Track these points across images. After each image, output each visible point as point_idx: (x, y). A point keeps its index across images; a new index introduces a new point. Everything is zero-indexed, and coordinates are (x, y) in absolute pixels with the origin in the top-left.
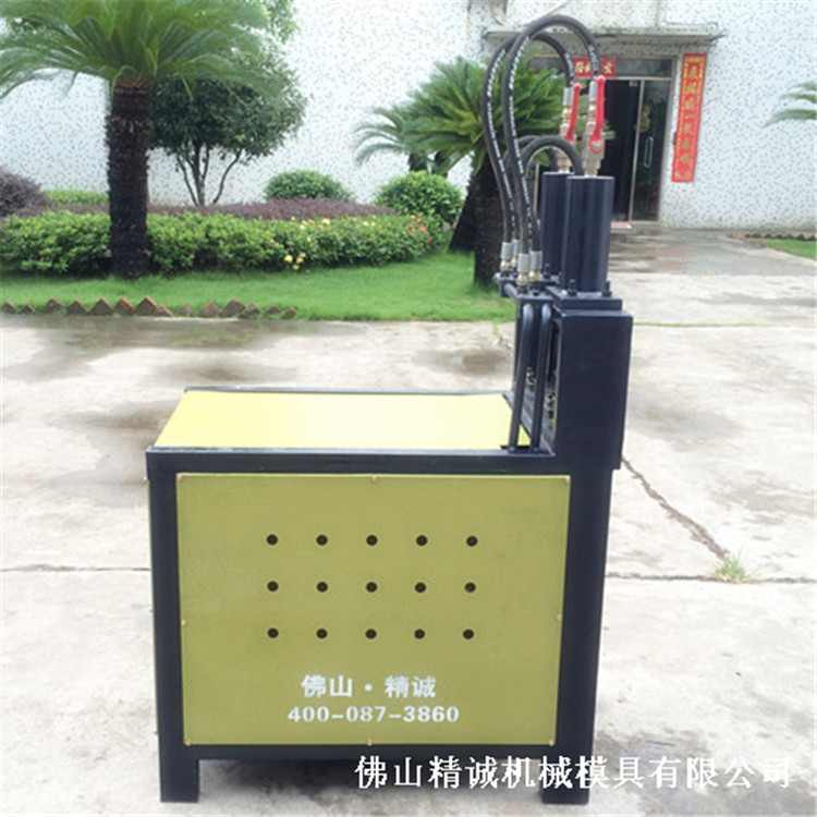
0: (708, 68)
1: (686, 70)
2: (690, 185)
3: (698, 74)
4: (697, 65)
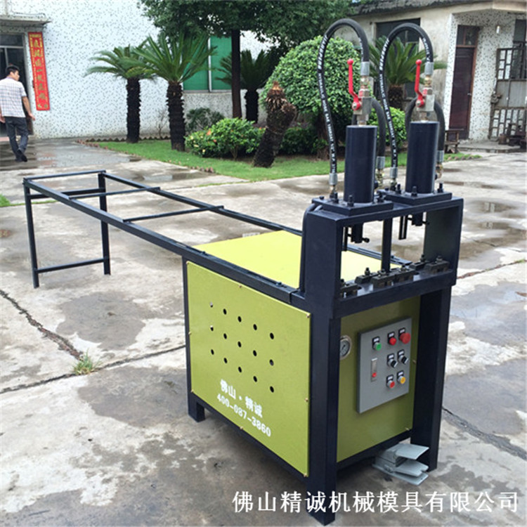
0: (45, 41)
1: (31, 42)
2: (48, 112)
3: (39, 44)
4: (38, 39)
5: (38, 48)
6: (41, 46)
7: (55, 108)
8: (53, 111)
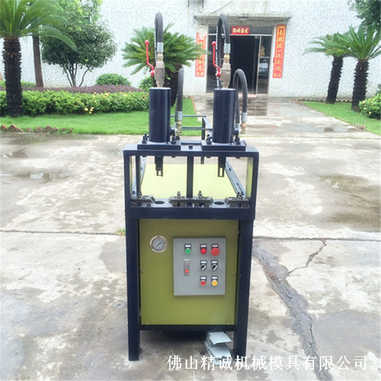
0: (287, 31)
1: (278, 32)
2: (280, 79)
3: (283, 33)
5: (282, 36)
6: (284, 34)
7: (286, 77)
8: (284, 79)
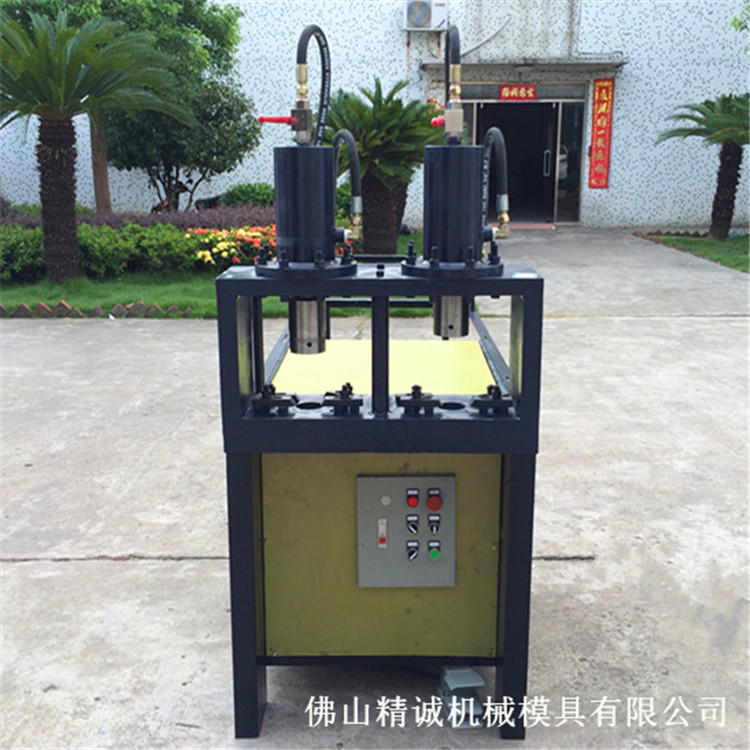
0: (616, 91)
1: (597, 93)
2: (605, 190)
3: (607, 96)
4: (607, 88)
5: (605, 101)
6: (610, 97)
7: (616, 185)
8: (611, 190)
